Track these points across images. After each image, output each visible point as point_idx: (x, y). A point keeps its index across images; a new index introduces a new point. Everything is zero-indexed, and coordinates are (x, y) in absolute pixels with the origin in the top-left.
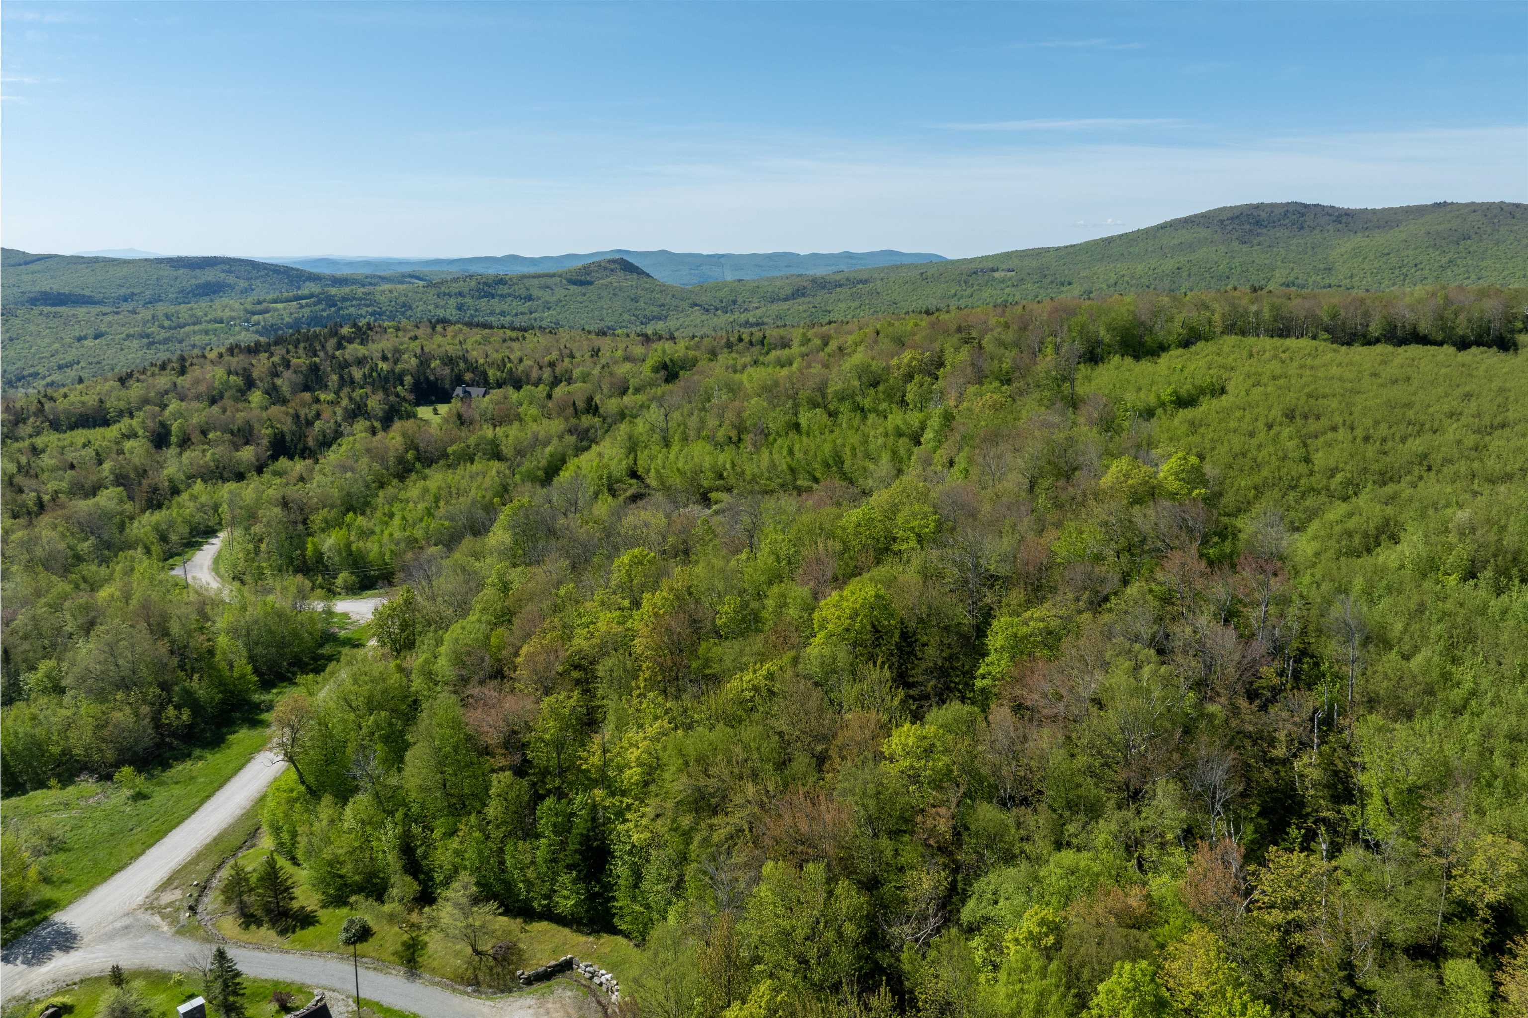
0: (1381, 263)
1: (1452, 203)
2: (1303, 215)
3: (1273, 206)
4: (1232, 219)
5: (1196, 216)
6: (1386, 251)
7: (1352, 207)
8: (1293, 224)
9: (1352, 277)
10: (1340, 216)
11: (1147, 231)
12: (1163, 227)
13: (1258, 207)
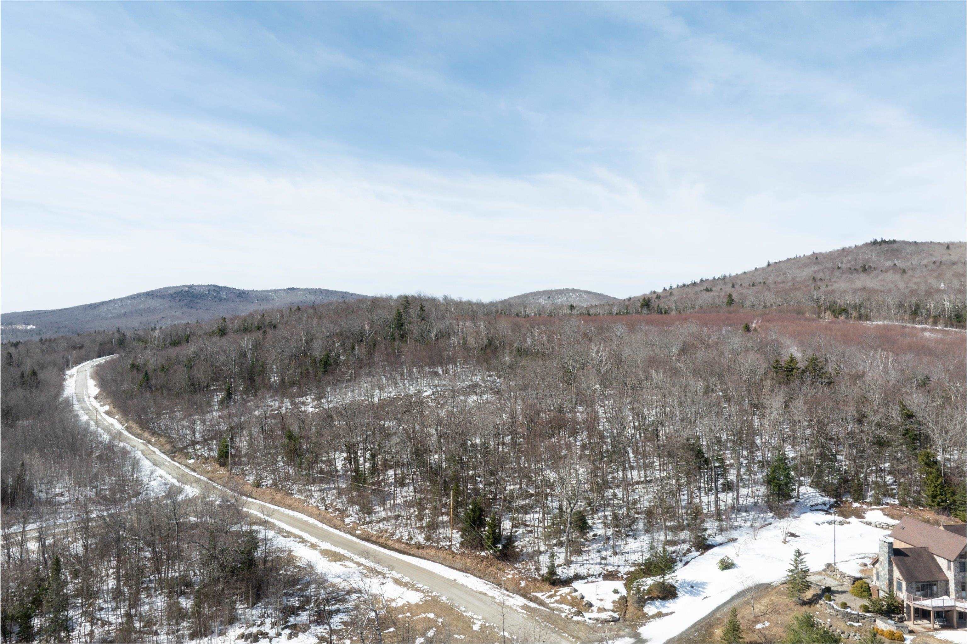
2: (219, 293)
7: (246, 289)
8: (215, 298)
10: (240, 294)
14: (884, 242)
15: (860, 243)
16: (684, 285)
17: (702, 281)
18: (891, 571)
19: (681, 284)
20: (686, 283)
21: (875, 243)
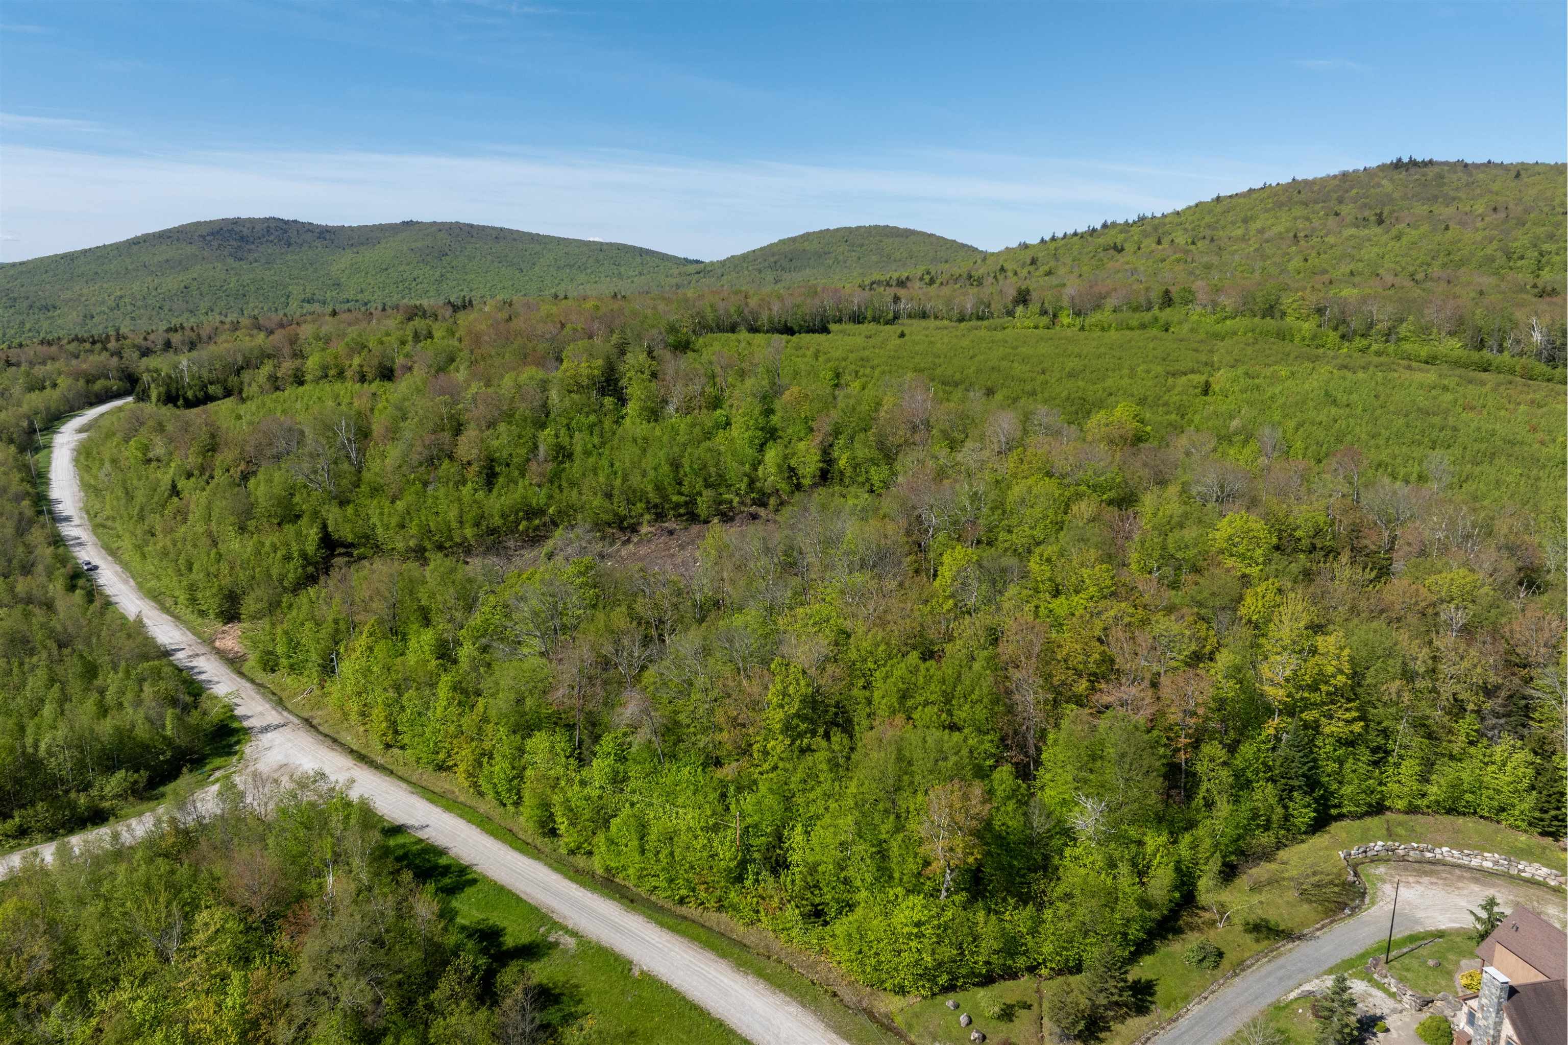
0: (383, 278)
1: (417, 223)
2: (286, 232)
3: (252, 221)
4: (213, 234)
5: (170, 231)
6: (384, 267)
7: (330, 224)
8: (280, 240)
9: (362, 292)
10: (321, 233)
11: (117, 247)
12: (136, 242)
13: (237, 222)
14: (1413, 163)
15: (1373, 163)
16: (1075, 234)
17: (1105, 226)
18: (1498, 1025)
19: (1070, 231)
20: (1079, 231)
21: (1398, 165)
